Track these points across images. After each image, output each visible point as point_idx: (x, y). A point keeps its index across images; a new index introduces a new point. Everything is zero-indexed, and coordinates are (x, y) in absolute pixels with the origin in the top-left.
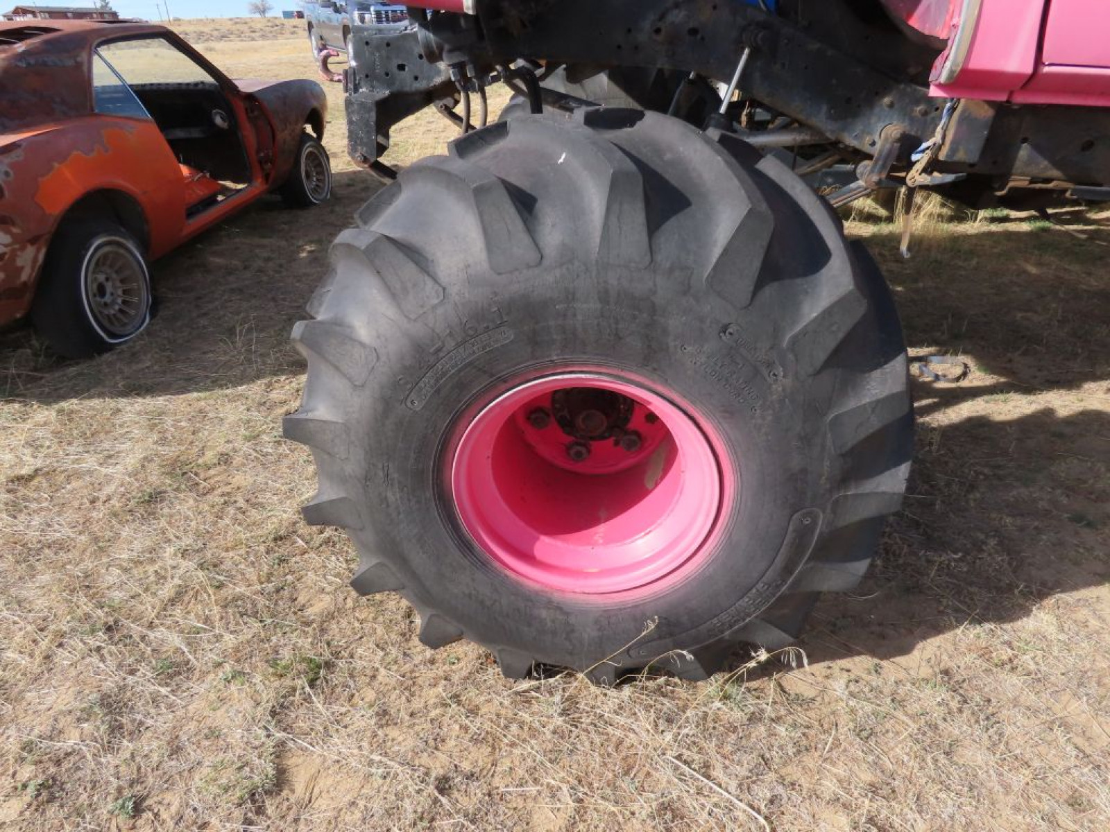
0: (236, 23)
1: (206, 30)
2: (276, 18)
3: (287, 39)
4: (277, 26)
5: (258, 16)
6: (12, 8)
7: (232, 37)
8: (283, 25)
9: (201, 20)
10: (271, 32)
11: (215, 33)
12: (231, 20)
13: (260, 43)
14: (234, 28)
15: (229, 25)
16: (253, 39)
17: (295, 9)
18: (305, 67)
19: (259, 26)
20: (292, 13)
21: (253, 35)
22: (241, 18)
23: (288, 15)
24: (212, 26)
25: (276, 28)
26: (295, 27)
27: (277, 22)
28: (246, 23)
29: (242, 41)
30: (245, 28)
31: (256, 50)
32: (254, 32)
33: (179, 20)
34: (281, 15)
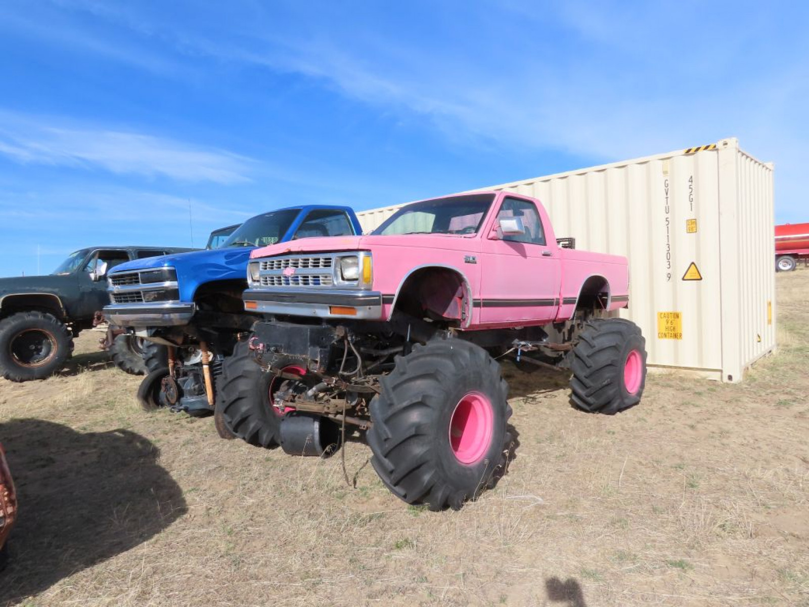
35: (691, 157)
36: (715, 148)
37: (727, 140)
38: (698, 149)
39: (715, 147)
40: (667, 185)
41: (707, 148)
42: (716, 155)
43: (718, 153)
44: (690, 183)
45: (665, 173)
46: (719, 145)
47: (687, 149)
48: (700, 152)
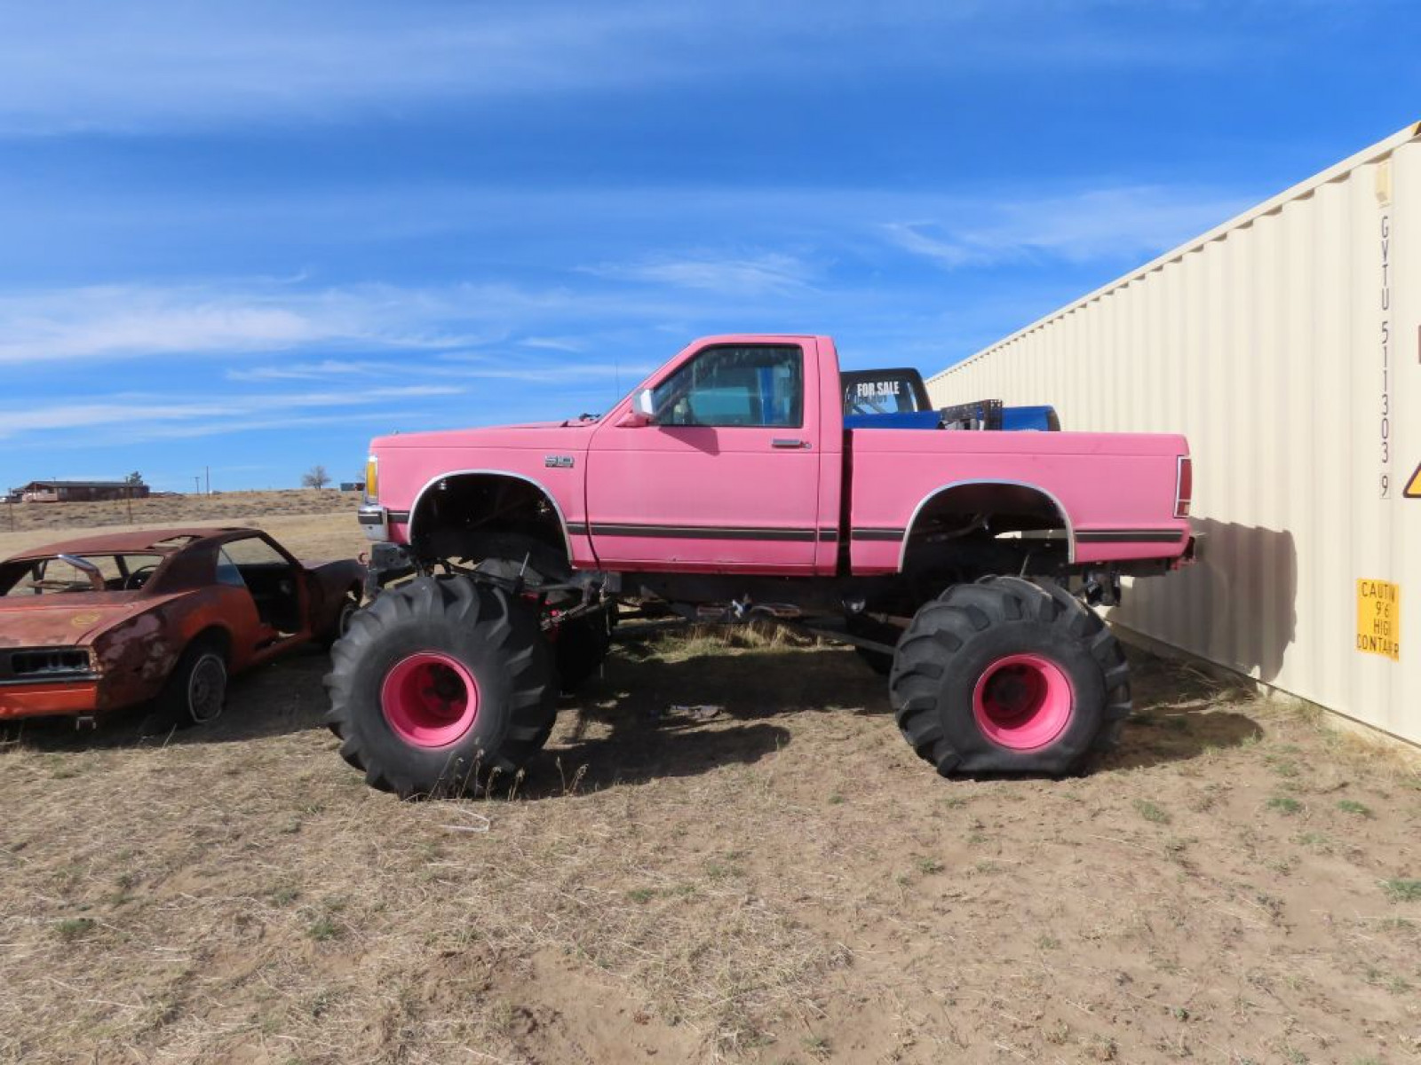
0: (287, 496)
1: (250, 503)
2: (332, 490)
3: (342, 512)
4: (332, 498)
5: (312, 488)
6: (27, 483)
7: (278, 510)
8: (339, 497)
9: (246, 493)
10: (324, 505)
11: (260, 506)
12: (280, 492)
13: (310, 516)
14: (282, 501)
15: (277, 498)
16: (302, 512)
17: (355, 480)
18: (357, 544)
19: (311, 498)
20: (352, 485)
21: (303, 507)
22: (291, 491)
23: (346, 487)
24: (256, 499)
25: (331, 500)
26: (353, 499)
27: (333, 494)
28: (297, 496)
29: (289, 514)
30: (294, 501)
31: (303, 524)
32: (304, 504)
33: (219, 493)
34: (339, 487)
40: (1385, 233)
45: (1381, 198)
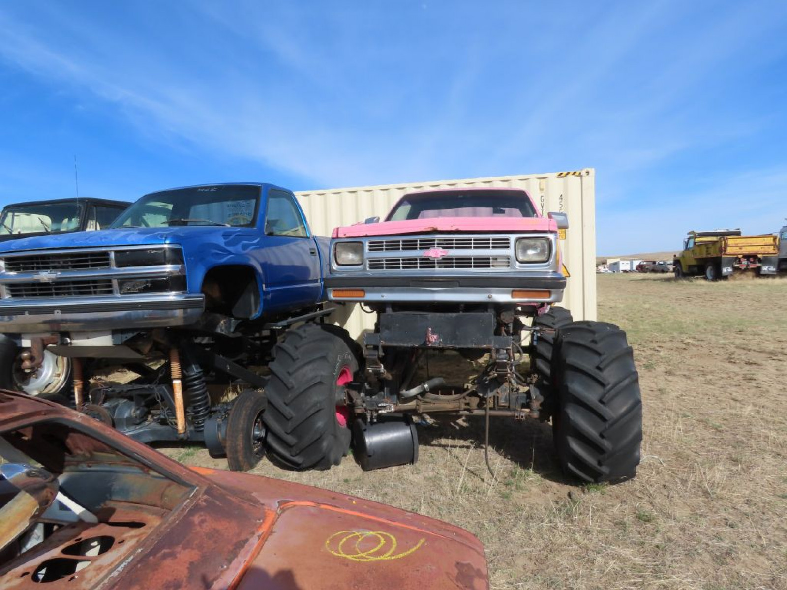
35: (561, 180)
36: (580, 175)
37: (589, 169)
38: (567, 174)
39: (580, 173)
40: (542, 200)
41: (574, 173)
42: (580, 180)
43: (581, 179)
44: (560, 200)
45: (541, 190)
46: (584, 173)
47: (559, 173)
48: (569, 176)
